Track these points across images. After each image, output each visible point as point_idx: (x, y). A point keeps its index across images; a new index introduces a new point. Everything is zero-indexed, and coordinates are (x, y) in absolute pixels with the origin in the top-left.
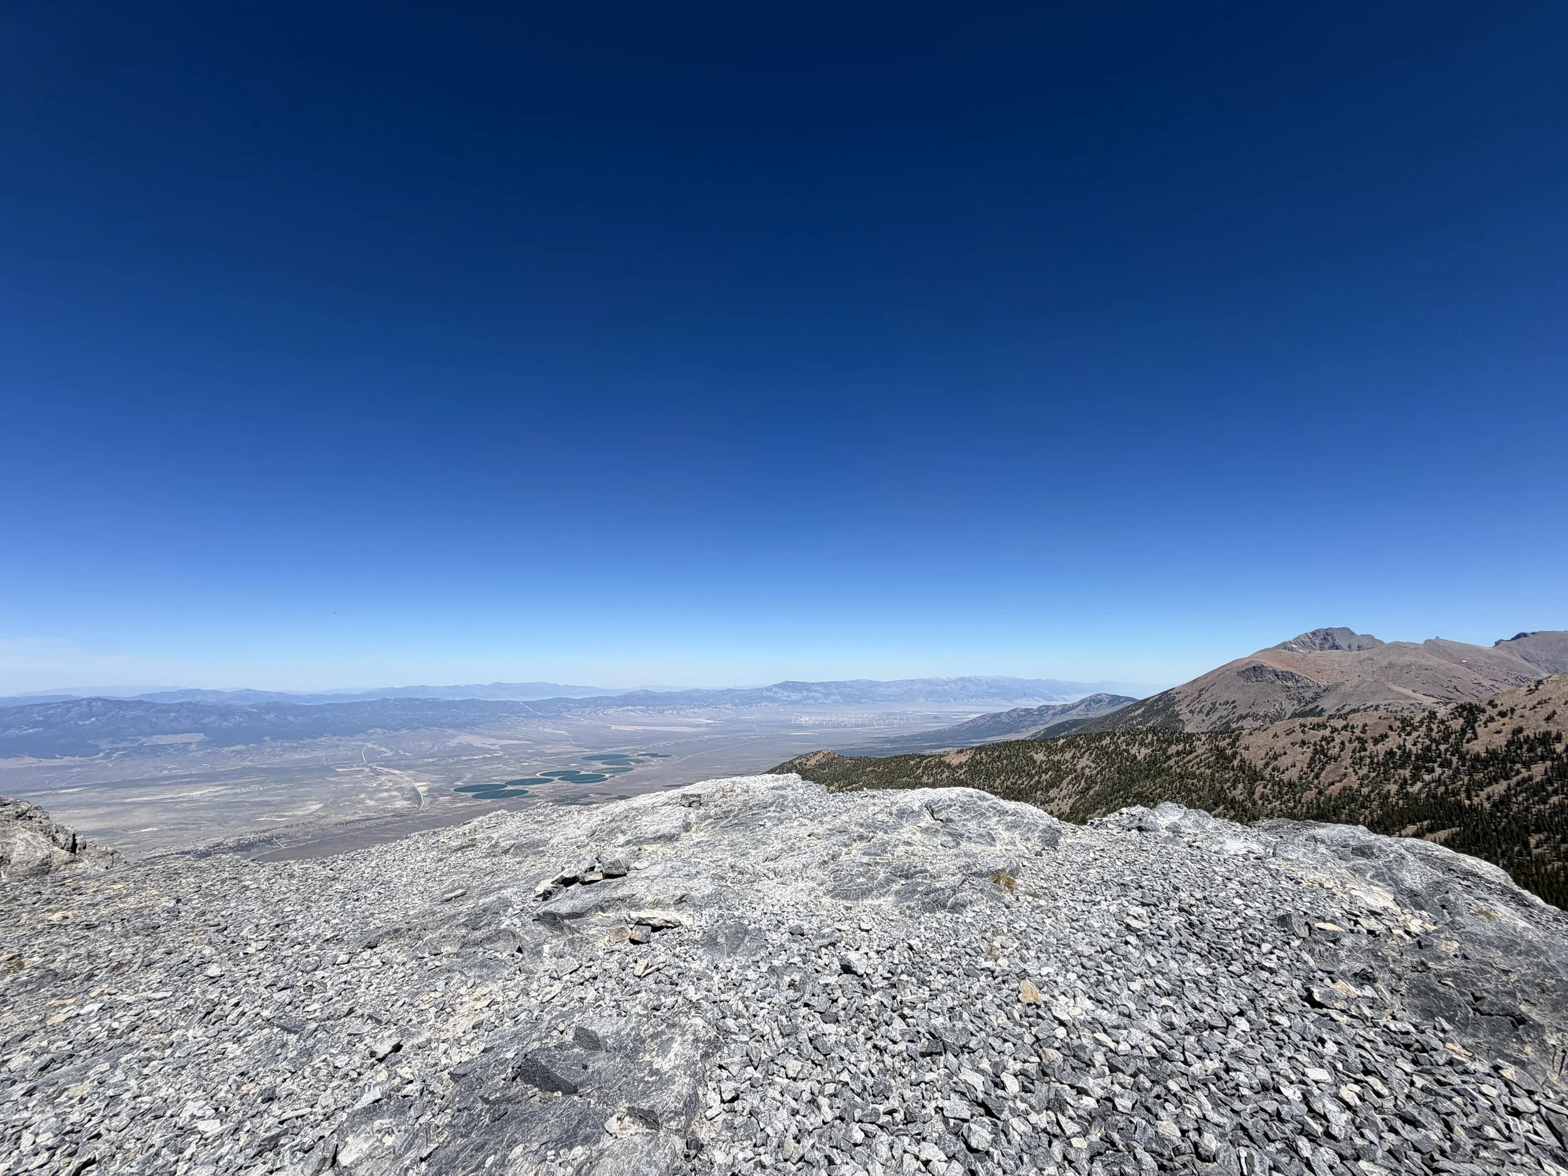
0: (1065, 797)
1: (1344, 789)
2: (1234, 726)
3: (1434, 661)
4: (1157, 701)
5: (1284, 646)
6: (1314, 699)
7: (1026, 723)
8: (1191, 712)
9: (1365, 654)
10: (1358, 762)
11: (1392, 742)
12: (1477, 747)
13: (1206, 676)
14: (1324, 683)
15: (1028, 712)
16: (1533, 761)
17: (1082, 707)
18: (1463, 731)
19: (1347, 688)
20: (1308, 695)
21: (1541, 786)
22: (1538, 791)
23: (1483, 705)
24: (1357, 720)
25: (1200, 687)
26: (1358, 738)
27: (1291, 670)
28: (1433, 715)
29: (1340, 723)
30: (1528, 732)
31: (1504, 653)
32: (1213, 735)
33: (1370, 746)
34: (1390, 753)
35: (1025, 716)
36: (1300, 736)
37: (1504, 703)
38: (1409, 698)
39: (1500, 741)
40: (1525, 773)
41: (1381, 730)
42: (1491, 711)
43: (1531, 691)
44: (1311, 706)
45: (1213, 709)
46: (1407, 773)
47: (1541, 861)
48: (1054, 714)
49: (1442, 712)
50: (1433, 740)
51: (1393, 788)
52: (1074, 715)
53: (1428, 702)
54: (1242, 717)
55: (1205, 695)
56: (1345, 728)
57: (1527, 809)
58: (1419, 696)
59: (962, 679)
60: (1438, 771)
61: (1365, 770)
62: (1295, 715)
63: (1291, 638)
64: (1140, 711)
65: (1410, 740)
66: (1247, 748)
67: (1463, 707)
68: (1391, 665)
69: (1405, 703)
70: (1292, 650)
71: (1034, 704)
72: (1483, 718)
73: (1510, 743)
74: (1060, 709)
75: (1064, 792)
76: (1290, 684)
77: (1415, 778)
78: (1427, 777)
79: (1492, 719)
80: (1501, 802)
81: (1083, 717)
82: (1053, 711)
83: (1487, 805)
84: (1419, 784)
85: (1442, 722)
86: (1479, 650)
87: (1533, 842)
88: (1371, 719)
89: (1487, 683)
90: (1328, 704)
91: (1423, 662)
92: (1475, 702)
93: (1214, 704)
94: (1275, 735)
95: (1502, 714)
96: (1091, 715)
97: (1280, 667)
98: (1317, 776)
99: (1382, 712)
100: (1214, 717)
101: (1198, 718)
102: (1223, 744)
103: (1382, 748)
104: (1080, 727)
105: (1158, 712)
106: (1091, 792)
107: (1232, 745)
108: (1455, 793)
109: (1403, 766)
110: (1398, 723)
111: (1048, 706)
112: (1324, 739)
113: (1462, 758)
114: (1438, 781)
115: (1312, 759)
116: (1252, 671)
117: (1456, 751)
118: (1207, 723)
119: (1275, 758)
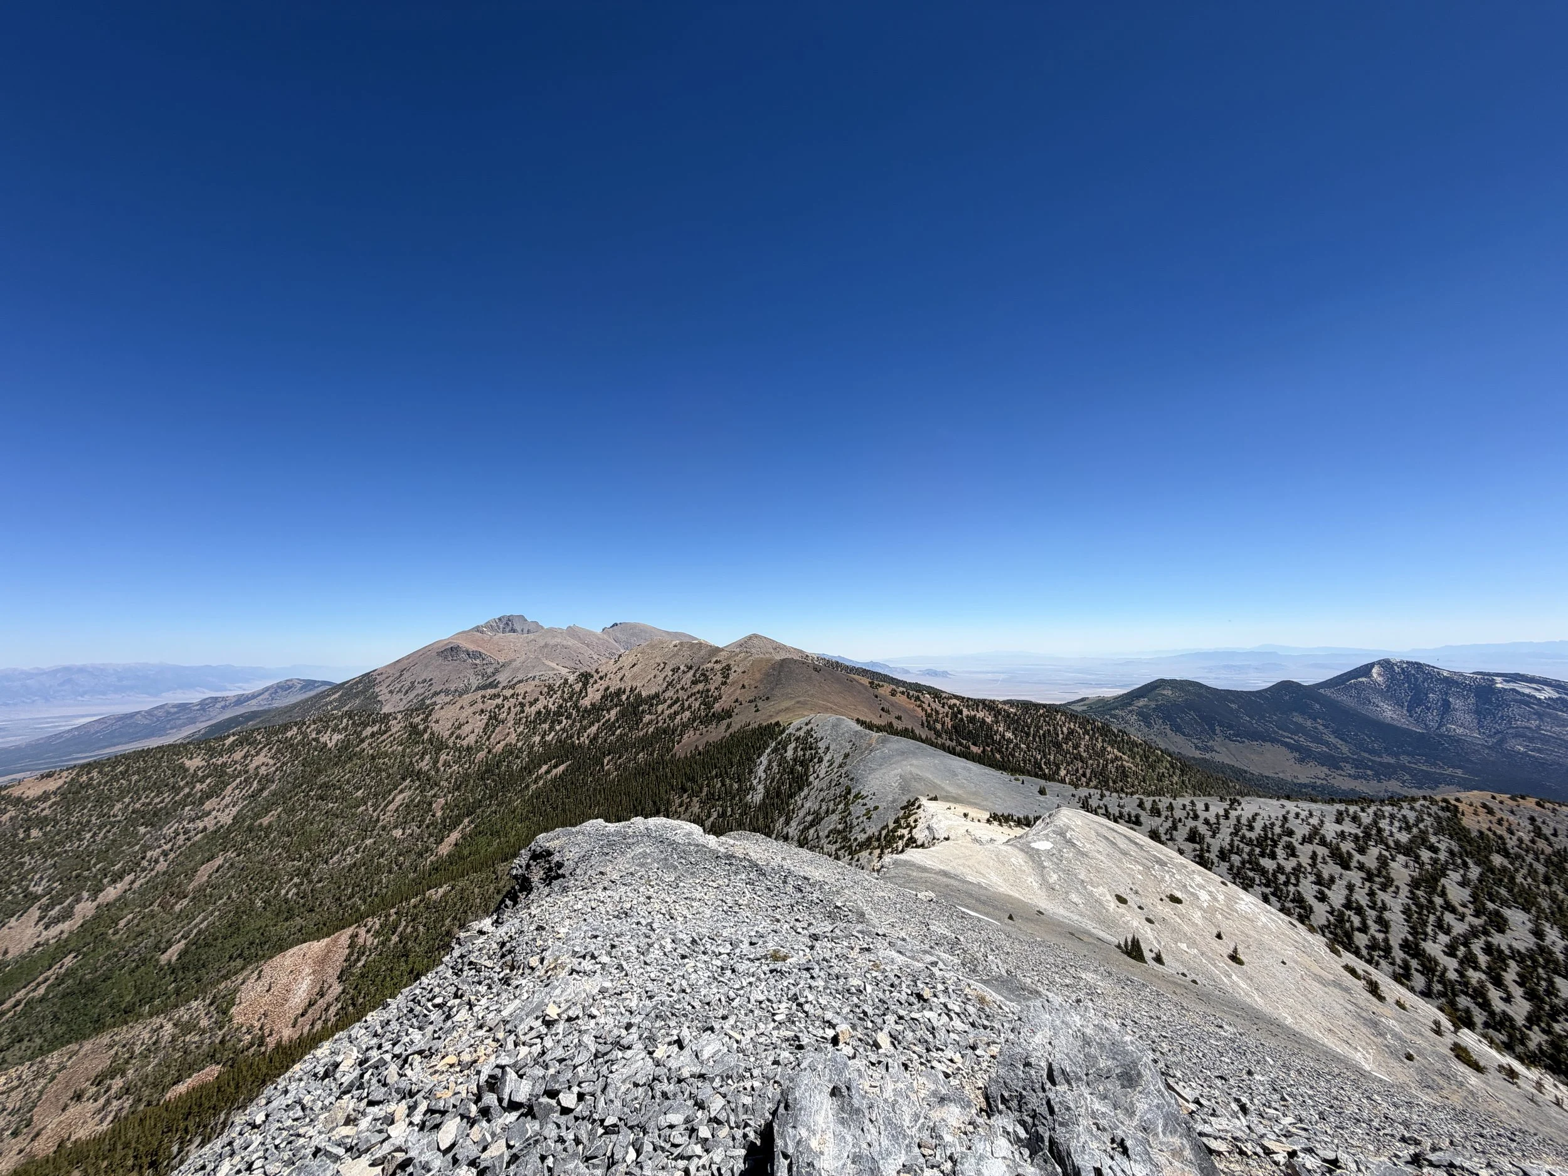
0: (227, 806)
1: (507, 745)
2: (428, 702)
3: (571, 642)
4: (357, 683)
5: (477, 629)
6: (494, 674)
7: (180, 722)
8: (391, 692)
9: (531, 636)
10: (517, 722)
11: (539, 706)
12: (586, 702)
13: (409, 657)
14: (502, 660)
15: (183, 707)
16: (611, 708)
17: (266, 695)
18: (581, 691)
19: (517, 664)
20: (490, 671)
21: (613, 723)
22: (610, 727)
23: (593, 672)
24: (521, 689)
25: (401, 668)
26: (521, 703)
27: (480, 650)
28: (566, 680)
29: (508, 693)
30: (612, 690)
31: (605, 637)
32: (409, 713)
33: (527, 709)
34: (539, 713)
35: (175, 713)
36: (480, 706)
37: (603, 670)
38: (554, 669)
39: (598, 696)
40: (607, 717)
41: (535, 696)
42: (596, 677)
43: (616, 662)
44: (491, 680)
45: (412, 687)
46: (546, 726)
47: (608, 773)
48: (224, 707)
49: (571, 679)
50: (564, 700)
51: (537, 739)
52: (253, 706)
53: (564, 671)
54: (436, 694)
55: (406, 675)
56: (512, 696)
57: (605, 741)
58: (559, 667)
59: (67, 669)
60: (565, 721)
61: (521, 729)
62: (478, 688)
63: (482, 622)
64: (336, 696)
65: (551, 700)
66: (437, 722)
67: (582, 674)
68: (546, 645)
69: (551, 674)
70: (482, 632)
71: (194, 697)
72: (591, 681)
73: (603, 697)
74: (234, 699)
75: (228, 800)
76: (478, 662)
77: (551, 728)
78: (558, 728)
79: (596, 682)
80: (594, 738)
81: (266, 707)
82: (223, 703)
83: (587, 742)
84: (553, 733)
85: (571, 686)
86: (594, 634)
87: (606, 761)
88: (529, 687)
89: (596, 657)
90: (503, 678)
91: (565, 643)
92: (589, 670)
93: (413, 683)
94: (462, 707)
95: (601, 678)
96: (277, 704)
97: (472, 647)
98: (488, 739)
99: (537, 682)
100: (411, 695)
101: (396, 697)
102: (417, 720)
103: (534, 709)
104: (258, 720)
105: (357, 695)
106: (265, 794)
107: (425, 720)
108: (572, 737)
109: (545, 722)
110: (546, 689)
111: (216, 698)
112: (497, 706)
113: (578, 711)
114: (563, 730)
115: (487, 724)
116: (450, 651)
117: (576, 706)
118: (405, 701)
119: (459, 728)
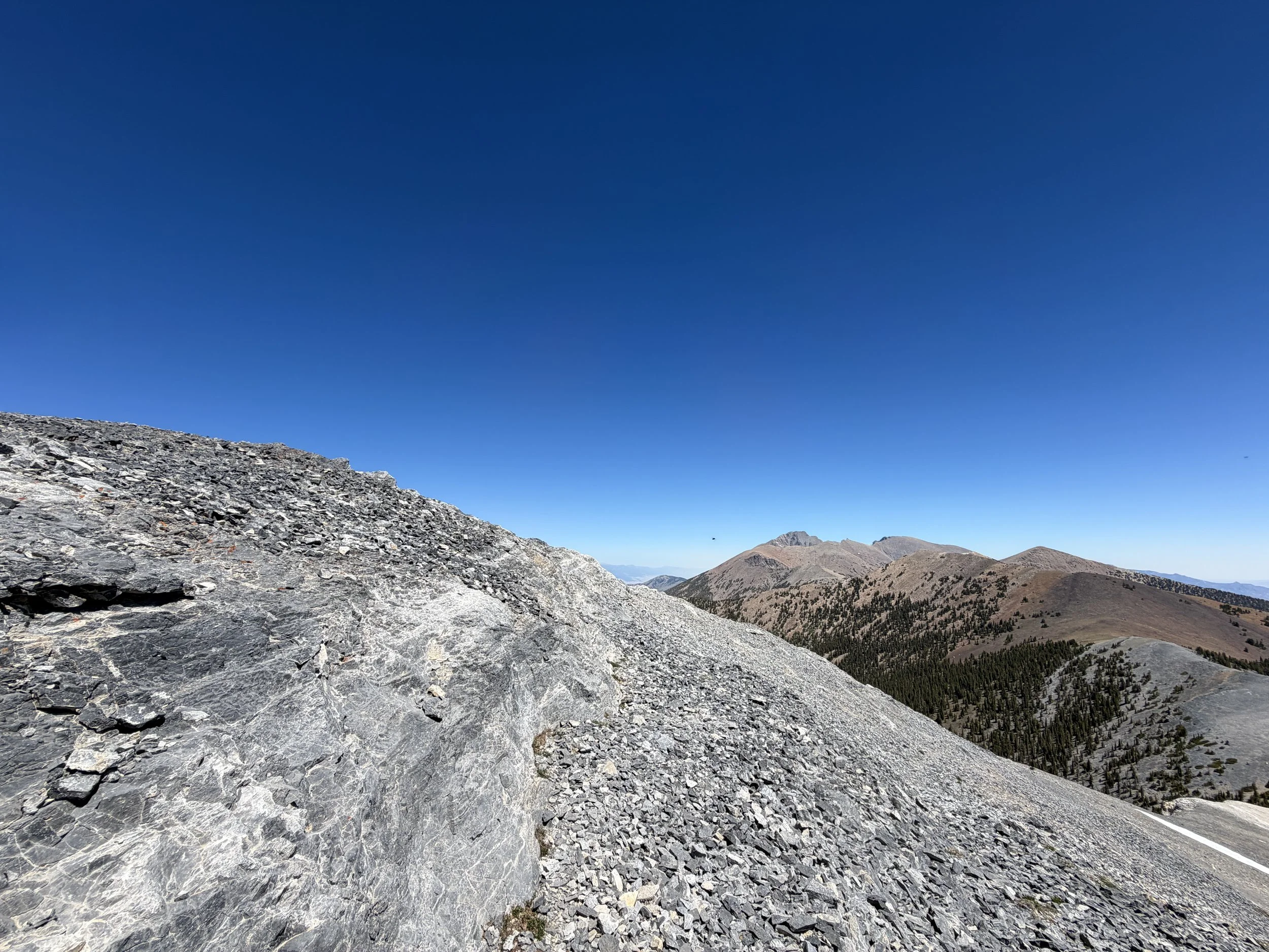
1: (795, 633)
2: (741, 596)
3: (845, 553)
4: (698, 580)
5: (772, 542)
6: (785, 577)
8: (717, 587)
9: (812, 548)
10: (803, 616)
11: (819, 604)
12: (858, 604)
13: (727, 562)
14: (791, 567)
16: (882, 611)
18: (853, 594)
19: (802, 570)
20: (782, 574)
21: (885, 625)
22: (882, 628)
23: (863, 579)
24: (804, 590)
25: (723, 569)
26: (804, 601)
27: (774, 558)
28: (840, 584)
29: (795, 592)
30: (881, 594)
31: (876, 549)
32: (728, 602)
33: (809, 606)
34: (819, 610)
36: (774, 601)
37: (872, 577)
38: (831, 575)
39: (869, 599)
40: (878, 618)
41: (815, 596)
42: (866, 583)
43: (883, 570)
44: (783, 582)
45: (730, 585)
46: (826, 621)
47: (882, 669)
49: (845, 584)
50: (840, 601)
51: (819, 631)
53: (841, 578)
54: (746, 590)
55: (726, 575)
56: (798, 594)
57: (878, 639)
58: (837, 574)
60: (841, 619)
61: (806, 622)
62: (774, 587)
63: (775, 538)
64: (686, 587)
65: (829, 600)
66: (746, 610)
67: (853, 580)
68: (824, 556)
69: (830, 580)
70: (775, 545)
72: (862, 586)
73: (873, 600)
76: (773, 567)
77: (830, 624)
78: (835, 624)
79: (866, 587)
80: (868, 636)
83: (861, 638)
84: (832, 628)
85: (844, 589)
86: (866, 547)
87: (879, 657)
88: (811, 588)
89: (868, 566)
90: (792, 580)
91: (840, 554)
92: (859, 577)
93: (730, 581)
94: (762, 601)
95: (871, 584)
97: (769, 557)
98: (782, 627)
99: (818, 584)
100: (730, 590)
101: (721, 591)
102: (733, 608)
103: (815, 607)
105: (697, 588)
107: (738, 608)
108: (848, 633)
109: (824, 618)
110: (824, 591)
112: (787, 602)
113: (852, 611)
114: (840, 626)
115: (780, 615)
116: (753, 559)
117: (850, 607)
118: (726, 594)
119: (761, 616)
